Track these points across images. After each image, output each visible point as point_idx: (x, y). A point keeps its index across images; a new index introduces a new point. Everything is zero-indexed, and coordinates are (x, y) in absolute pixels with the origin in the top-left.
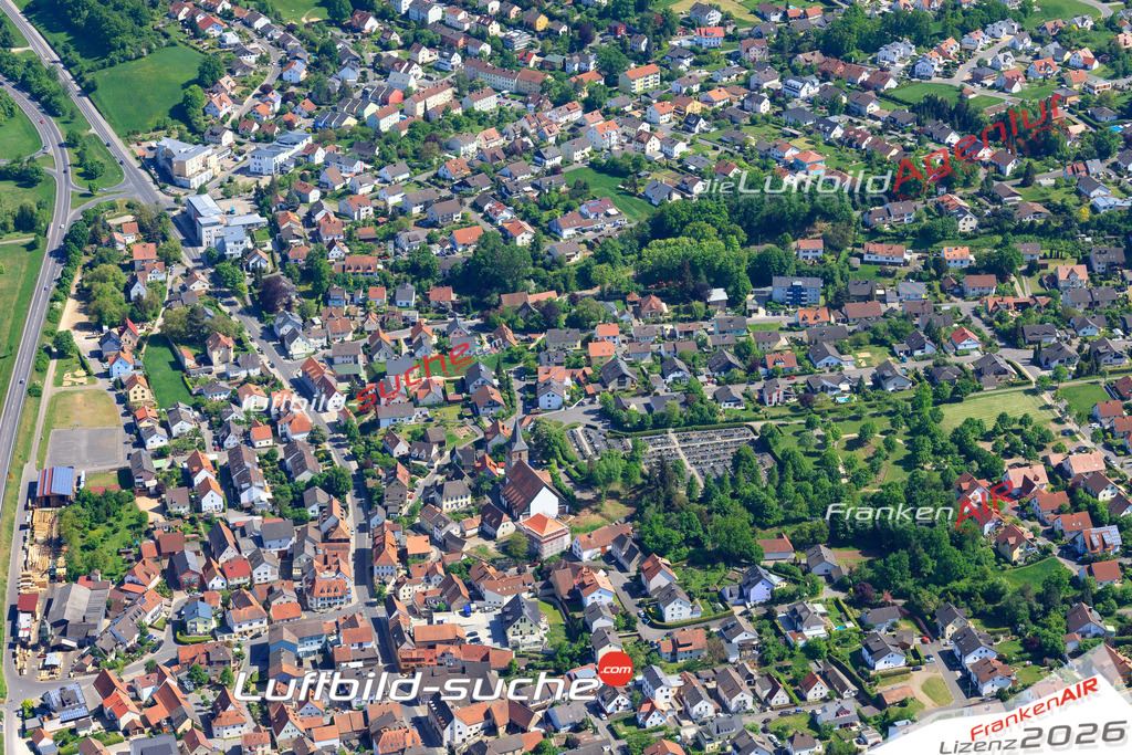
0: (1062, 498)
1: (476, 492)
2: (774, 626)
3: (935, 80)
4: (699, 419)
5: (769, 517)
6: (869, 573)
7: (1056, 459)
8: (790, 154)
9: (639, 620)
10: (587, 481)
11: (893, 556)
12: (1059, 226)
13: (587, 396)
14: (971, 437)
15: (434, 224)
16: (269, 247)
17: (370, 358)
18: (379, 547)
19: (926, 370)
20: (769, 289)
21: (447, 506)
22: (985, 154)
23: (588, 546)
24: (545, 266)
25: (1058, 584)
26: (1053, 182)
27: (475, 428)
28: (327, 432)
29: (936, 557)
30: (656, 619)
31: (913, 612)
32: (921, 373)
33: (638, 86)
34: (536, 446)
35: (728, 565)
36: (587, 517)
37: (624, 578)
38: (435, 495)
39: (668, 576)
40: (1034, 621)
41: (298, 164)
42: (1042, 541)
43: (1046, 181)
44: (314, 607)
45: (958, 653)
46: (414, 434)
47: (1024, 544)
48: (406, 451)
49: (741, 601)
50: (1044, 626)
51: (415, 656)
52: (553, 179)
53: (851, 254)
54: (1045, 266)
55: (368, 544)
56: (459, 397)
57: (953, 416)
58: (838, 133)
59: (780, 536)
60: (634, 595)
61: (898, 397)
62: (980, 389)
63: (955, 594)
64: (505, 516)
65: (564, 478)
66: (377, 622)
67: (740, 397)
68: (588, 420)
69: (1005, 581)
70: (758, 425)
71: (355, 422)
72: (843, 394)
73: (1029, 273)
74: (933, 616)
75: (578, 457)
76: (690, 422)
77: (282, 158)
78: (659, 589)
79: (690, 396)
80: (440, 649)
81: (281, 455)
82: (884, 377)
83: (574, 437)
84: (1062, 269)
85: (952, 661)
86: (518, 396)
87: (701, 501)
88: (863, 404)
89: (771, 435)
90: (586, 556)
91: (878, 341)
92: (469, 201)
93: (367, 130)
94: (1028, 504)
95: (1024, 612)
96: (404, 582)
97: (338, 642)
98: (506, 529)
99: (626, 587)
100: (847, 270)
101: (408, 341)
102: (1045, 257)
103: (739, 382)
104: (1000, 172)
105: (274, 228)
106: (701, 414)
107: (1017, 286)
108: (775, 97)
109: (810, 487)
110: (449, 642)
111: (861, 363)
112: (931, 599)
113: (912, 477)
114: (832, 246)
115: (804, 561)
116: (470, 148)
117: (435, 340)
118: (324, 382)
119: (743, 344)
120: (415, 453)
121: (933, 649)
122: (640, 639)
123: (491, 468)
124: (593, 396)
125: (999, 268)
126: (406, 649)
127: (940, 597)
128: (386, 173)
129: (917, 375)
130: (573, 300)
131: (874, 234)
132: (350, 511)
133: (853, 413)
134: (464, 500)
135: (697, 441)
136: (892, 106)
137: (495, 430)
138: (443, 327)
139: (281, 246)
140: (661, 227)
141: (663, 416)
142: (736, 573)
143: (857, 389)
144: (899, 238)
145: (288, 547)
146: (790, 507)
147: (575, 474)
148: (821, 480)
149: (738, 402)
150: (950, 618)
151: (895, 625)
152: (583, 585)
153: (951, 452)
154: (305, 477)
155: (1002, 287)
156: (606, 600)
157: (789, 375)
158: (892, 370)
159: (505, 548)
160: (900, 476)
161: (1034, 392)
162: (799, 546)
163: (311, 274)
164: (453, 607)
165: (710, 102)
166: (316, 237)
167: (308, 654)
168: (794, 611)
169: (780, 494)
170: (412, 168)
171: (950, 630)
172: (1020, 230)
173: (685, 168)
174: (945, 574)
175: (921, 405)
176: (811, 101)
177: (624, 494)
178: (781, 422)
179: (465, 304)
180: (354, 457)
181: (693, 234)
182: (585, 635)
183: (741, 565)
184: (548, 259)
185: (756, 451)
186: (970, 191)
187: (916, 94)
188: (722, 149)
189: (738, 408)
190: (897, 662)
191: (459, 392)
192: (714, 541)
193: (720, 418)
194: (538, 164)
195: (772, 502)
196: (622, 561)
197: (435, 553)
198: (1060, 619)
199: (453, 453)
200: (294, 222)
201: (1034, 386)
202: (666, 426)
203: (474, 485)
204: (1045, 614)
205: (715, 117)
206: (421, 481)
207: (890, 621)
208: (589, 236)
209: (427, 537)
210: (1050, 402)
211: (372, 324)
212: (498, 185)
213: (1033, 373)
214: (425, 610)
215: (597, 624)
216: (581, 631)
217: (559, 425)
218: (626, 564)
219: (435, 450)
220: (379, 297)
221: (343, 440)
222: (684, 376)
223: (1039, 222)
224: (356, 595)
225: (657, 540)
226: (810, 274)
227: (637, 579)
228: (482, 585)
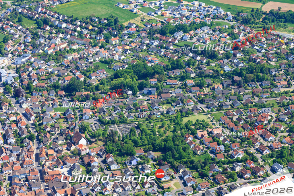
0: (211, 139)
1: (66, 139)
2: (138, 170)
3: (188, 41)
4: (123, 121)
5: (138, 144)
6: (162, 157)
7: (210, 130)
8: (150, 58)
9: (105, 169)
10: (94, 137)
11: (168, 153)
12: (215, 75)
13: (95, 116)
14: (189, 125)
15: (60, 76)
16: (19, 82)
17: (42, 108)
18: (41, 152)
19: (180, 109)
20: (143, 91)
21: (59, 143)
22: (199, 58)
23: (93, 152)
24: (87, 85)
25: (208, 159)
26: (215, 65)
27: (67, 124)
28: (30, 126)
29: (178, 153)
30: (109, 169)
31: (173, 167)
32: (179, 110)
33: (114, 43)
34: (82, 128)
35: (127, 156)
36: (93, 145)
37: (102, 159)
38: (56, 140)
39: (112, 158)
40: (202, 168)
41: (27, 62)
42: (205, 149)
43: (213, 65)
44: (24, 167)
45: (183, 176)
46: (51, 126)
47: (200, 150)
48: (50, 130)
49: (130, 164)
50: (204, 169)
51: (48, 178)
52: (91, 65)
53: (164, 82)
54: (212, 85)
55: (39, 152)
56: (64, 117)
57: (185, 120)
58: (162, 53)
59: (141, 149)
60: (104, 163)
61: (172, 116)
62: (193, 114)
63: (183, 162)
64: (73, 145)
65: (88, 136)
66: (40, 171)
67: (133, 116)
68: (95, 122)
69: (195, 159)
70: (137, 123)
71: (37, 123)
72: (159, 115)
73: (208, 87)
74: (177, 168)
75: (92, 131)
76: (120, 122)
77: (23, 60)
78: (110, 162)
79: (121, 116)
80: (55, 176)
81: (18, 131)
82: (169, 111)
83: (91, 126)
84: (216, 86)
85: (181, 178)
86: (78, 116)
87: (121, 141)
88: (163, 118)
89: (140, 125)
90: (92, 154)
91: (168, 103)
92: (69, 70)
93: (44, 53)
94: (202, 141)
95: (199, 166)
96: (47, 161)
97: (29, 175)
98: (73, 148)
99: (102, 162)
100: (162, 86)
101: (52, 104)
102: (212, 83)
103: (133, 113)
104: (202, 63)
105: (20, 77)
106: (123, 120)
107: (205, 90)
108: (147, 45)
109: (149, 137)
110: (57, 175)
111: (164, 108)
112: (177, 163)
113: (174, 135)
114: (159, 80)
115: (146, 155)
116: (70, 57)
117: (59, 103)
118: (30, 113)
119: (135, 104)
120: (52, 130)
121: (177, 175)
122: (104, 174)
123: (70, 133)
124: (97, 116)
125: (200, 86)
126: (46, 177)
127: (179, 163)
128: (49, 63)
129: (177, 111)
130: (94, 94)
131: (170, 77)
132: (35, 144)
133: (161, 120)
134: (63, 141)
135: (122, 127)
136: (176, 47)
137: (72, 124)
138: (61, 100)
139: (22, 81)
140: (116, 76)
141: (113, 121)
142: (129, 158)
143: (162, 114)
144: (176, 78)
145: (19, 153)
146: (143, 142)
147: (91, 135)
148: (151, 135)
149: (133, 117)
150: (181, 168)
151: (168, 170)
152: (91, 161)
153: (184, 129)
154: (24, 136)
155: (201, 90)
156: (97, 164)
157: (146, 111)
158: (171, 109)
159: (72, 153)
160: (171, 134)
161: (206, 115)
162: (145, 151)
163: (28, 88)
164: (59, 167)
165: (131, 46)
166: (30, 79)
167: (22, 178)
168: (143, 167)
169: (141, 139)
170: (56, 62)
171: (181, 171)
172: (206, 76)
173: (124, 62)
174: (181, 157)
175: (178, 118)
176: (157, 46)
177: (103, 139)
178: (143, 122)
179: (67, 95)
180: (37, 131)
181: (124, 77)
182: (91, 173)
183: (130, 156)
184: (88, 84)
185: (136, 129)
186: (194, 67)
187: (182, 44)
188: (133, 57)
189: (133, 119)
190: (167, 178)
191: (63, 116)
192: (124, 150)
193: (128, 121)
194: (87, 61)
195: (139, 141)
196: (101, 155)
197: (55, 154)
198: (208, 168)
199: (61, 130)
200: (25, 75)
201: (206, 113)
202: (114, 123)
203: (66, 138)
204: (205, 166)
205: (132, 50)
206: (53, 137)
207: (166, 169)
208: (99, 78)
209: (53, 150)
210: (210, 117)
211: (43, 100)
212: (77, 66)
213: (206, 110)
214: (52, 167)
215: (94, 170)
216: (90, 172)
217: (88, 123)
218: (102, 156)
219: (57, 129)
220: (45, 93)
221: (34, 127)
222: (120, 111)
223: (211, 74)
224: (35, 164)
225: (110, 150)
226: (153, 87)
227: (105, 160)
228: (66, 161)
